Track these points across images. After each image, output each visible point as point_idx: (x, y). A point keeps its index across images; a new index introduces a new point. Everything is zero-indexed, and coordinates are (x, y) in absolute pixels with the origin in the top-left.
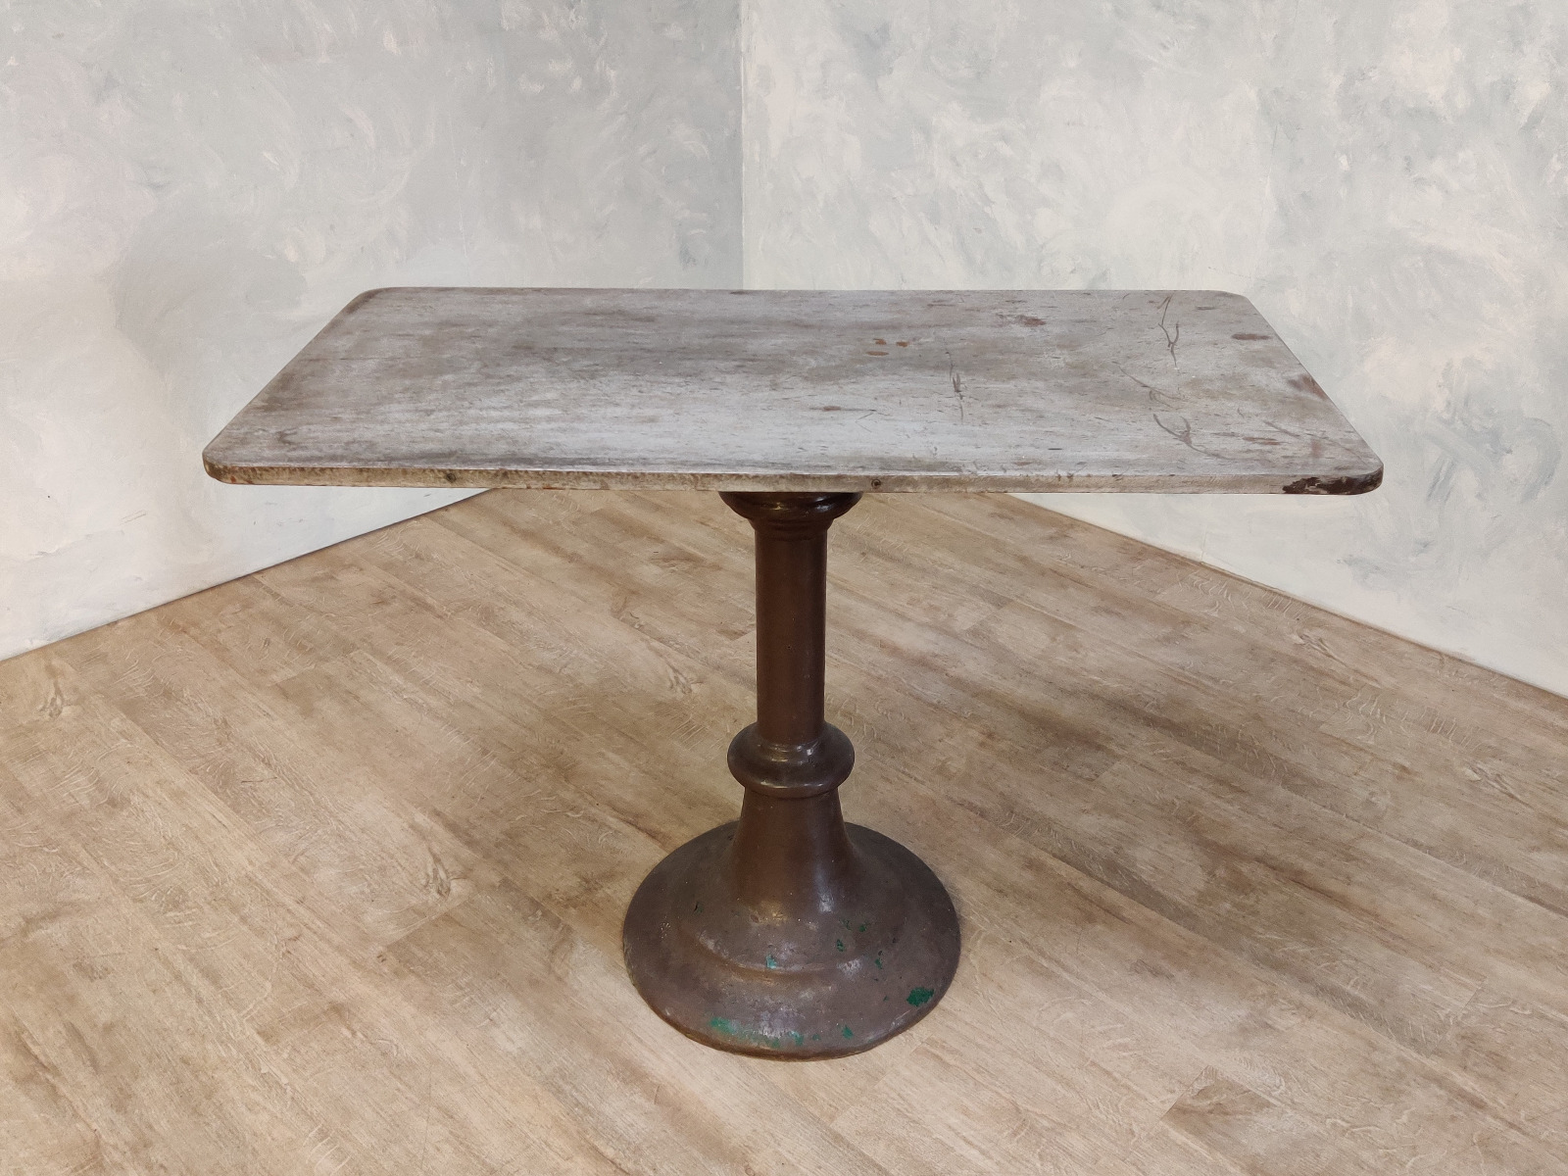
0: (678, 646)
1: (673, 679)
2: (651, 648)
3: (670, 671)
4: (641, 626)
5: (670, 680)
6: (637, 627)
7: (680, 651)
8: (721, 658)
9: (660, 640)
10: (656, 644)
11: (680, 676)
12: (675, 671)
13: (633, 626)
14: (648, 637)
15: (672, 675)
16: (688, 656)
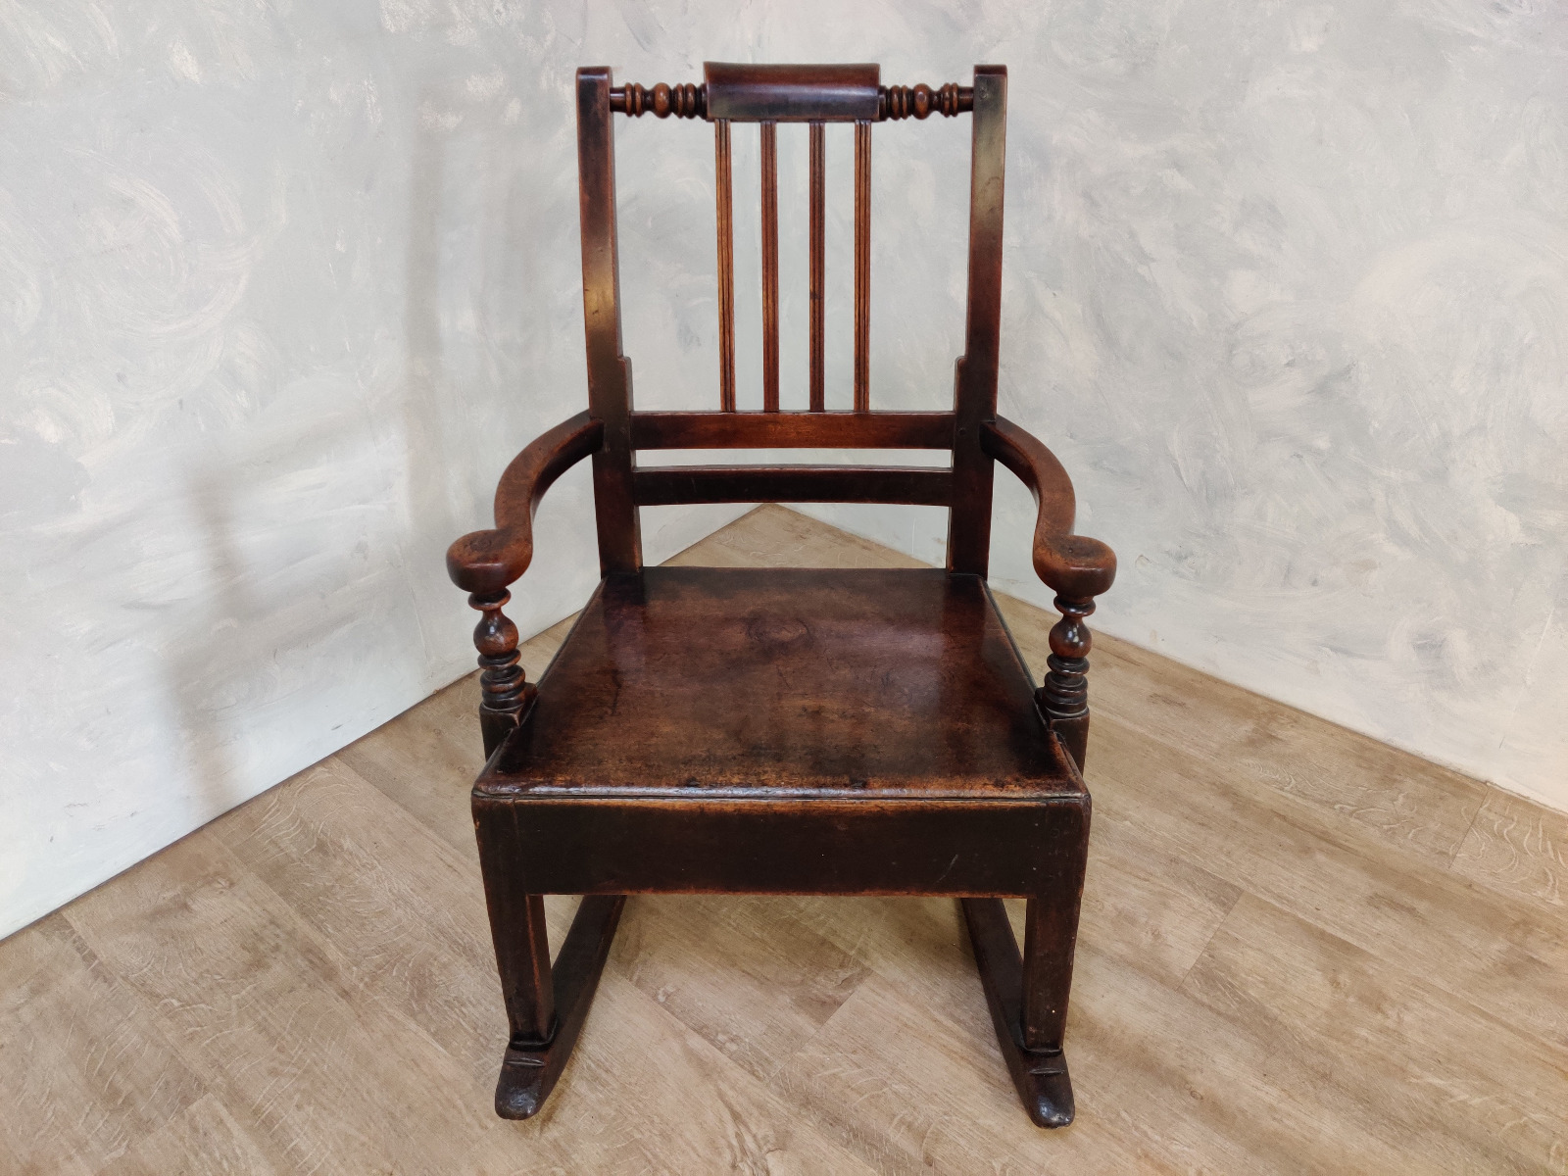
0: (733, 1047)
1: (734, 1142)
2: (691, 1055)
3: (727, 1116)
4: (668, 996)
5: (730, 1146)
6: (662, 999)
7: (738, 1059)
8: (809, 1075)
9: (700, 1030)
10: (696, 1042)
11: (743, 1129)
12: (736, 1117)
13: (655, 997)
14: (683, 1026)
15: (731, 1130)
16: (753, 1073)
